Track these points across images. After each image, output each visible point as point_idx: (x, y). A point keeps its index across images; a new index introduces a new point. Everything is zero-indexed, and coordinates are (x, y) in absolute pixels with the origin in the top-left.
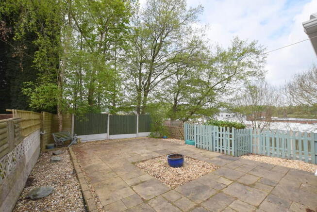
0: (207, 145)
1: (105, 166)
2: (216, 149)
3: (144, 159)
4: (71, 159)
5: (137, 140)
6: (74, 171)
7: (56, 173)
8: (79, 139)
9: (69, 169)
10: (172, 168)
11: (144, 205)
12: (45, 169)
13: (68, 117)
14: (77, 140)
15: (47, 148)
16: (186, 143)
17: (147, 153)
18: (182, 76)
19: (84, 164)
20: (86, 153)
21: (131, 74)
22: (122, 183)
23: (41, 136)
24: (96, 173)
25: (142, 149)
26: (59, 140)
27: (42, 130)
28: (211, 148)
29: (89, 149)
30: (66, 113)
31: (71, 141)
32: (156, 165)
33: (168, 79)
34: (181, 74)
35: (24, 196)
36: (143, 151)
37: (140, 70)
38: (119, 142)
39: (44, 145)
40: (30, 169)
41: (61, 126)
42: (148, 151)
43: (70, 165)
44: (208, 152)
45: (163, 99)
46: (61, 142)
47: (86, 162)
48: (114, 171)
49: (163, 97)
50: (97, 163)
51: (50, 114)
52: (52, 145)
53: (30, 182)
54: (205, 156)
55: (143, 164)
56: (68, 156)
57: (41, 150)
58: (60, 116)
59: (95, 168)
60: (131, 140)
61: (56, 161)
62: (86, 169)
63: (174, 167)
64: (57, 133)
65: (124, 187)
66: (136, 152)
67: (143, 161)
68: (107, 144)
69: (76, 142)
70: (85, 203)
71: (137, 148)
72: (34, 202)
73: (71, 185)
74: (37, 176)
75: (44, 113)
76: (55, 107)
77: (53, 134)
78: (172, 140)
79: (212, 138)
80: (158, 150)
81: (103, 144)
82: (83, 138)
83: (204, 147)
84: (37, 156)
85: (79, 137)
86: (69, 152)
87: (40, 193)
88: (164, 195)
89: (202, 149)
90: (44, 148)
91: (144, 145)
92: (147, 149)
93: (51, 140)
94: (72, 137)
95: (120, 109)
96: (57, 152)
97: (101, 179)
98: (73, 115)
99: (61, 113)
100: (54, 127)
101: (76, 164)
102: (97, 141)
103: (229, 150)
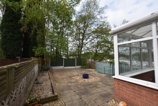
0: (102, 71)
1: (60, 77)
2: (106, 73)
3: (75, 75)
4: (49, 74)
5: (75, 69)
6: (50, 78)
7: (44, 78)
8: (52, 68)
9: (48, 77)
10: (84, 79)
11: (69, 87)
12: (41, 77)
13: (48, 59)
14: (51, 68)
15: (41, 71)
16: (95, 71)
17: (77, 74)
18: (99, 39)
19: (53, 76)
20: (54, 73)
21: (75, 39)
22: (64, 82)
23: (39, 66)
24: (56, 79)
25: (75, 72)
26: (45, 68)
27: (39, 64)
28: (103, 73)
29: (56, 72)
30: (47, 58)
31: (49, 69)
32: (78, 78)
33: (93, 41)
34: (99, 38)
35: (35, 83)
36: (75, 73)
37: (79, 37)
38: (68, 69)
39: (40, 70)
40: (36, 76)
41: (45, 63)
42: (78, 73)
43: (48, 76)
44: (102, 74)
45: (90, 50)
46: (45, 69)
47: (54, 76)
48: (63, 79)
49: (90, 49)
50: (57, 76)
51: (42, 58)
52: (42, 70)
53: (36, 80)
54: (100, 76)
55: (74, 77)
56: (48, 74)
57: (39, 71)
58: (45, 59)
59: (56, 78)
60: (72, 69)
61: (44, 75)
62: (54, 78)
63: (85, 79)
64: (44, 66)
65: (64, 83)
66: (73, 73)
67: (74, 76)
68: (63, 70)
69: (51, 69)
70: (51, 85)
71: (73, 72)
72: (38, 84)
73: (48, 81)
74: (38, 79)
75: (40, 58)
76: (43, 56)
77: (43, 66)
78: (90, 69)
79: (104, 68)
80: (82, 73)
81: (61, 70)
82: (54, 68)
83: (101, 72)
84: (38, 73)
85: (52, 67)
86: (48, 73)
87: (40, 82)
88: (77, 86)
89: (100, 73)
90: (40, 71)
91: (77, 71)
92: (77, 72)
93: (42, 68)
94: (50, 67)
95: (70, 56)
96: (44, 72)
97: (58, 80)
98: (50, 58)
99: (46, 58)
100: (43, 63)
101: (50, 76)
102: (59, 69)
103: (110, 73)
